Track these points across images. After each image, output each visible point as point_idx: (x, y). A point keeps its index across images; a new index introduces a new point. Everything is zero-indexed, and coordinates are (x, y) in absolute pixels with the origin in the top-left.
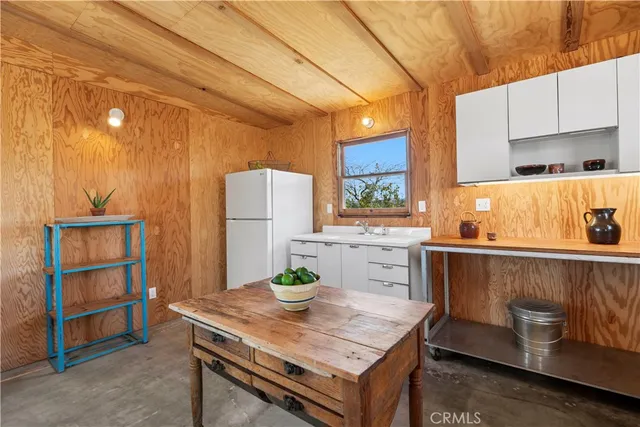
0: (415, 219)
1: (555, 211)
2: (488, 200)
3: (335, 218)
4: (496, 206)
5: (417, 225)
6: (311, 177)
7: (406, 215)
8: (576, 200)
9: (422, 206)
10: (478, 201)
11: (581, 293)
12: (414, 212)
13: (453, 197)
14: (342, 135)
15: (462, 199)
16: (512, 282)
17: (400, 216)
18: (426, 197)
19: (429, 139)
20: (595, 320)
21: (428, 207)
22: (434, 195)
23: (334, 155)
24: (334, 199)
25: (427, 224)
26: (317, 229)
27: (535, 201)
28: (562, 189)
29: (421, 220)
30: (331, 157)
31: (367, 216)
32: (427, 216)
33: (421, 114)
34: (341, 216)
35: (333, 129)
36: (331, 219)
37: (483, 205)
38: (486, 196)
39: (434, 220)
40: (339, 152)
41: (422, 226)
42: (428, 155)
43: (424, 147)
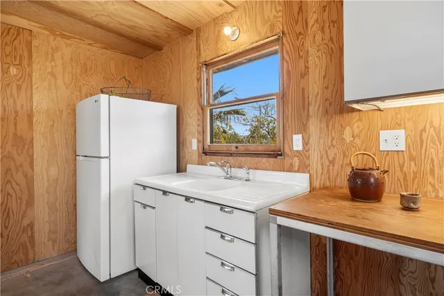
0: (287, 162)
2: (401, 133)
3: (200, 156)
4: (417, 142)
5: (290, 169)
6: (175, 107)
7: (277, 154)
9: (297, 142)
10: (384, 134)
12: (287, 150)
13: (343, 127)
14: (207, 55)
15: (356, 131)
17: (269, 156)
18: (303, 129)
19: (308, 43)
21: (306, 143)
22: (314, 126)
23: (199, 80)
24: (198, 132)
25: (303, 168)
26: (180, 169)
29: (296, 161)
31: (231, 155)
32: (303, 155)
34: (205, 153)
35: (198, 48)
36: (195, 157)
37: (392, 140)
38: (397, 126)
39: (314, 163)
40: (204, 76)
41: (298, 171)
42: (307, 68)
43: (300, 57)
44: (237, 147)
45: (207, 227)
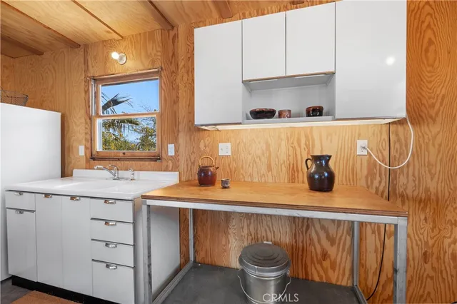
0: (164, 164)
1: (283, 157)
2: (229, 145)
3: (87, 161)
4: (235, 151)
5: (166, 170)
6: (59, 114)
7: (156, 158)
8: (300, 146)
9: (171, 150)
10: (221, 145)
11: (302, 232)
12: (164, 156)
13: (199, 140)
14: (95, 71)
15: (207, 143)
16: (248, 226)
17: (151, 160)
18: (175, 140)
19: (179, 78)
20: (312, 258)
21: (177, 150)
22: (182, 139)
23: (87, 92)
24: (86, 140)
25: (175, 168)
26: (65, 173)
27: (268, 145)
28: (289, 135)
29: (170, 164)
30: (83, 94)
31: (119, 159)
32: (175, 159)
33: (171, 54)
34: (94, 159)
35: (86, 62)
36: (83, 162)
37: (225, 149)
38: (227, 141)
39: (182, 164)
40: (92, 90)
41: (172, 171)
42: (178, 97)
43: (173, 89)
44: (124, 153)
45: (92, 219)
